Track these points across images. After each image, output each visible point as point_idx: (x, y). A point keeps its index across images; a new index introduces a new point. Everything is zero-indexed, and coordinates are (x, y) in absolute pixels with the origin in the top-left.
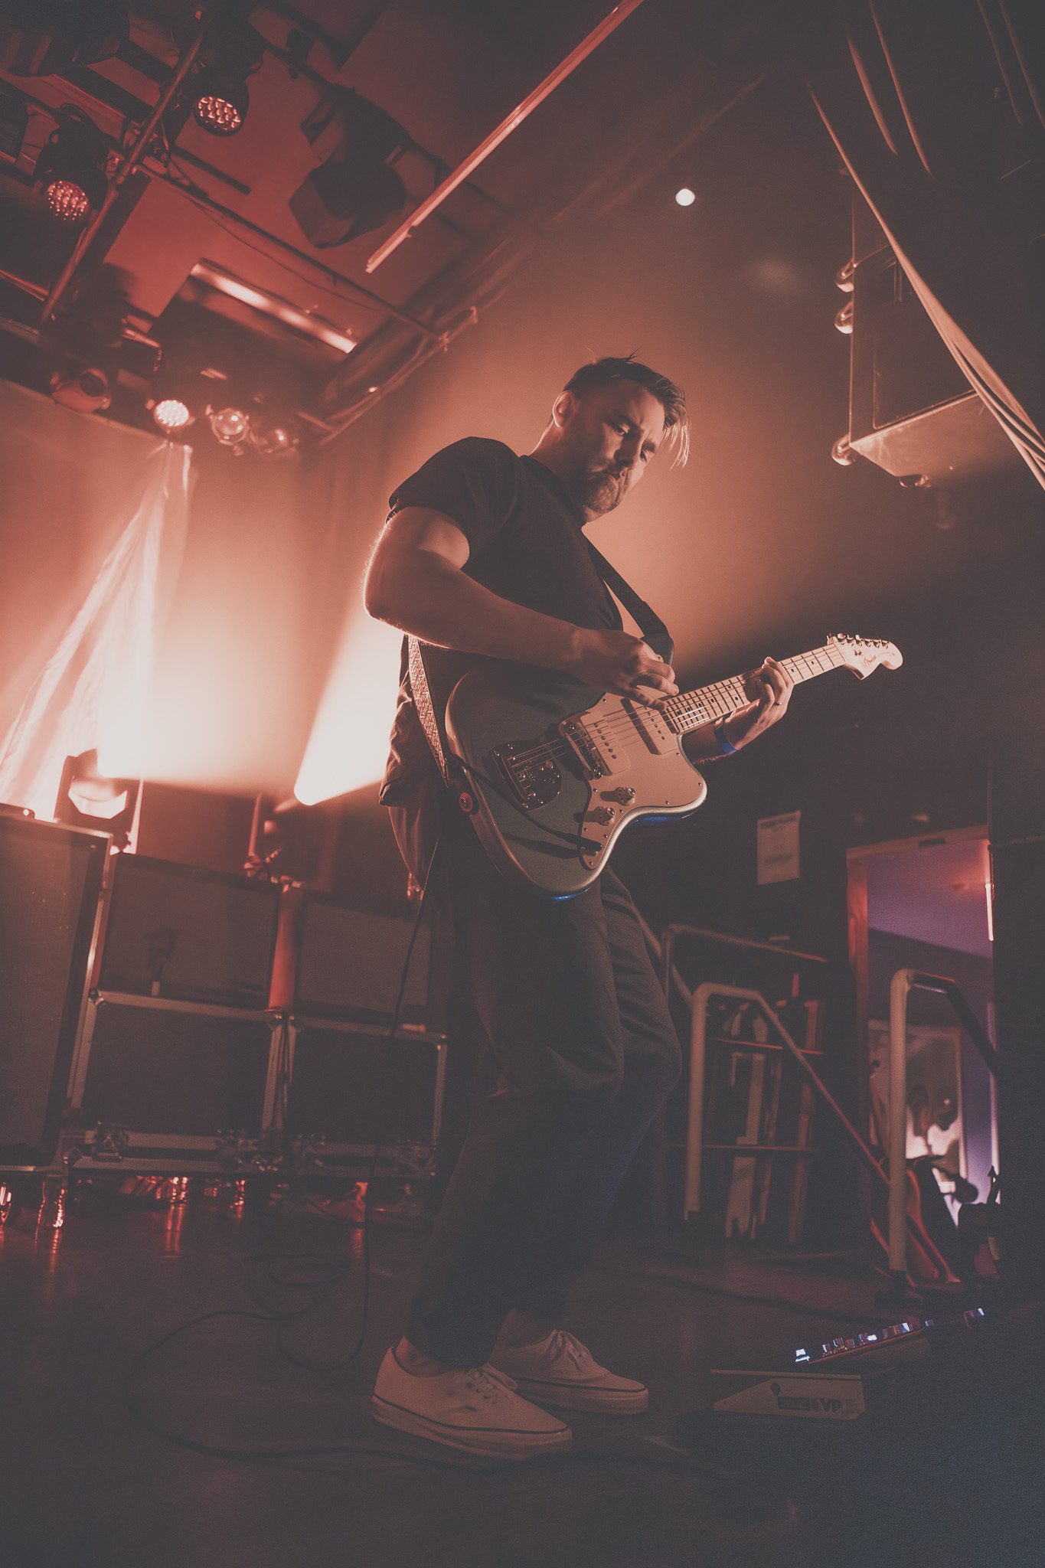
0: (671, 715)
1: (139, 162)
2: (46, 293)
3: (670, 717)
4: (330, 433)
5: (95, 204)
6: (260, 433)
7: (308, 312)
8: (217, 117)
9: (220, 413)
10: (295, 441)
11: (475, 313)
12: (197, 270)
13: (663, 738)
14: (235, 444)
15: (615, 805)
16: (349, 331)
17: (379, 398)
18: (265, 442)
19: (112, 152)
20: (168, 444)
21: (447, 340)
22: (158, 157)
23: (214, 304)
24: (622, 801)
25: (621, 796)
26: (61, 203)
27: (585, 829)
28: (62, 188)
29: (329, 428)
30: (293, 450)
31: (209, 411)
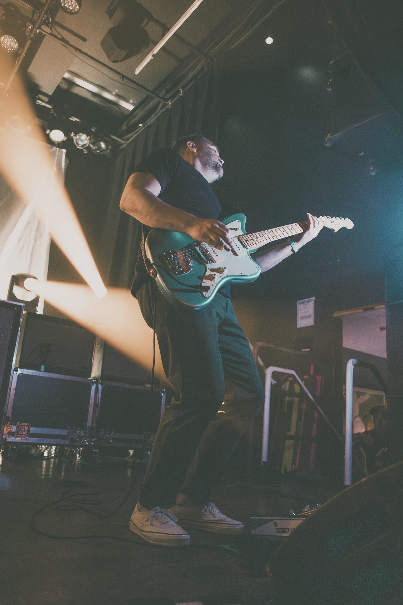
0: (243, 241)
1: (39, 28)
2: (4, 85)
3: (243, 242)
4: (123, 144)
5: (21, 45)
6: (93, 144)
7: (114, 93)
8: (69, 6)
9: (77, 135)
10: (110, 147)
11: (181, 92)
12: (67, 75)
13: (240, 250)
14: (84, 149)
15: (217, 274)
16: (131, 101)
17: (143, 129)
18: (96, 147)
19: (28, 24)
20: (56, 148)
21: (170, 104)
22: (47, 25)
23: (75, 90)
24: (221, 273)
25: (220, 270)
26: (7, 45)
27: (204, 282)
28: (6, 38)
29: (123, 142)
30: (109, 151)
31: (73, 134)
